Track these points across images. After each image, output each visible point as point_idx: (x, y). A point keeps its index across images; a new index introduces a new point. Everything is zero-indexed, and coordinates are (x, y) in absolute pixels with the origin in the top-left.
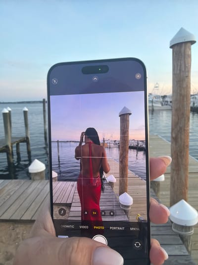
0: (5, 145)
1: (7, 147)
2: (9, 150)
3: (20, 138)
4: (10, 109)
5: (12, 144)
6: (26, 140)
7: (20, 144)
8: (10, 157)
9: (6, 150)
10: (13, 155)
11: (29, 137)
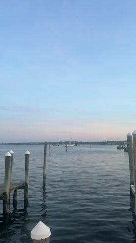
0: (3, 192)
1: (5, 194)
2: (7, 198)
3: (19, 184)
4: (12, 152)
5: (10, 190)
6: (24, 187)
7: (18, 190)
8: (7, 206)
9: (3, 197)
10: (9, 203)
11: (28, 183)
